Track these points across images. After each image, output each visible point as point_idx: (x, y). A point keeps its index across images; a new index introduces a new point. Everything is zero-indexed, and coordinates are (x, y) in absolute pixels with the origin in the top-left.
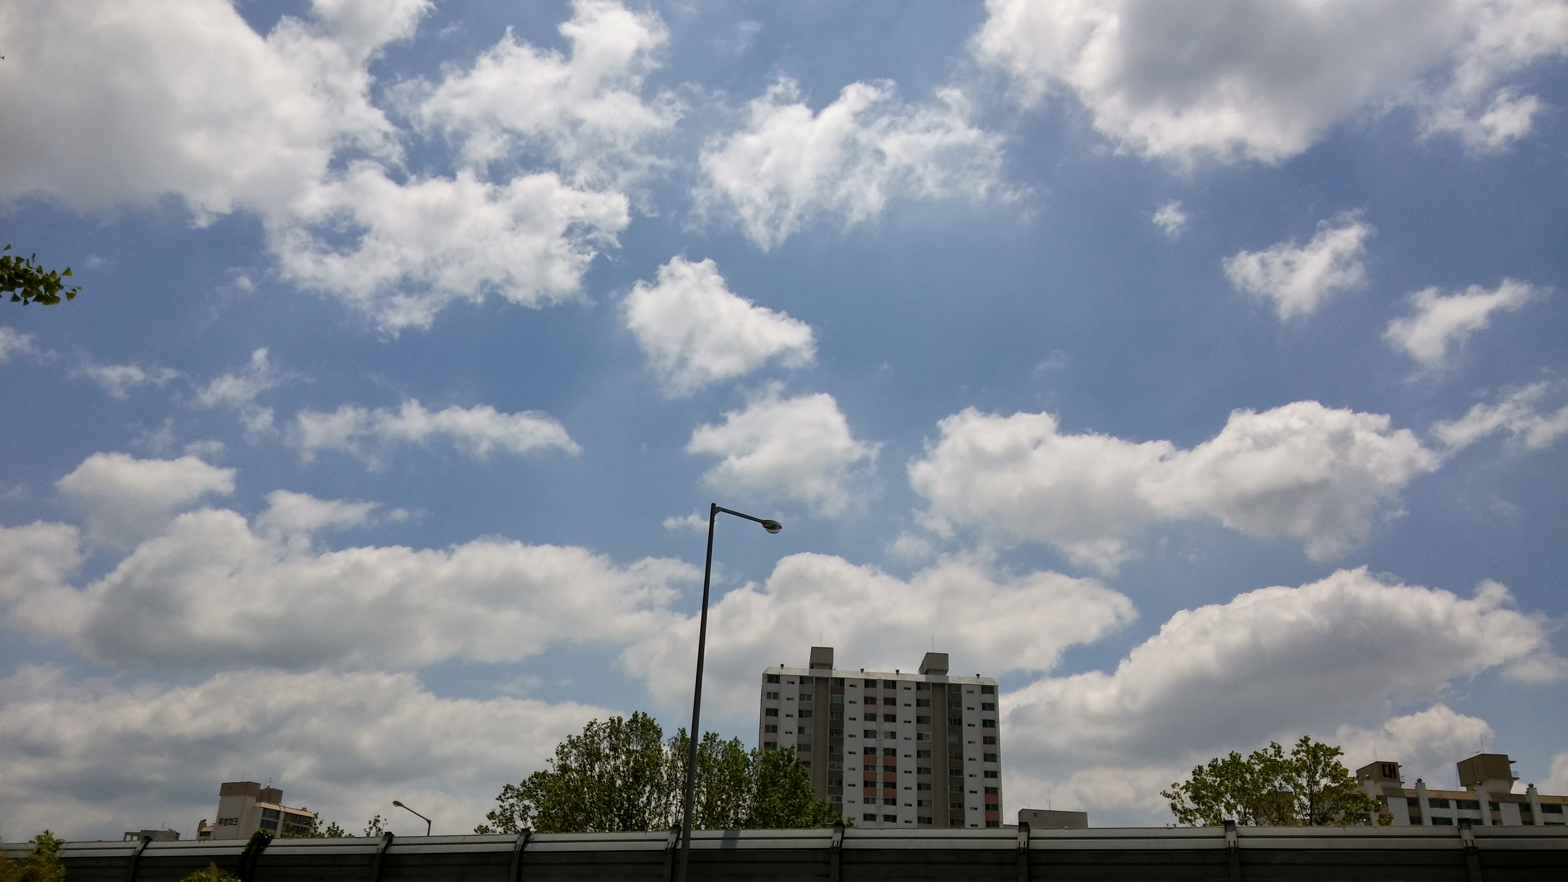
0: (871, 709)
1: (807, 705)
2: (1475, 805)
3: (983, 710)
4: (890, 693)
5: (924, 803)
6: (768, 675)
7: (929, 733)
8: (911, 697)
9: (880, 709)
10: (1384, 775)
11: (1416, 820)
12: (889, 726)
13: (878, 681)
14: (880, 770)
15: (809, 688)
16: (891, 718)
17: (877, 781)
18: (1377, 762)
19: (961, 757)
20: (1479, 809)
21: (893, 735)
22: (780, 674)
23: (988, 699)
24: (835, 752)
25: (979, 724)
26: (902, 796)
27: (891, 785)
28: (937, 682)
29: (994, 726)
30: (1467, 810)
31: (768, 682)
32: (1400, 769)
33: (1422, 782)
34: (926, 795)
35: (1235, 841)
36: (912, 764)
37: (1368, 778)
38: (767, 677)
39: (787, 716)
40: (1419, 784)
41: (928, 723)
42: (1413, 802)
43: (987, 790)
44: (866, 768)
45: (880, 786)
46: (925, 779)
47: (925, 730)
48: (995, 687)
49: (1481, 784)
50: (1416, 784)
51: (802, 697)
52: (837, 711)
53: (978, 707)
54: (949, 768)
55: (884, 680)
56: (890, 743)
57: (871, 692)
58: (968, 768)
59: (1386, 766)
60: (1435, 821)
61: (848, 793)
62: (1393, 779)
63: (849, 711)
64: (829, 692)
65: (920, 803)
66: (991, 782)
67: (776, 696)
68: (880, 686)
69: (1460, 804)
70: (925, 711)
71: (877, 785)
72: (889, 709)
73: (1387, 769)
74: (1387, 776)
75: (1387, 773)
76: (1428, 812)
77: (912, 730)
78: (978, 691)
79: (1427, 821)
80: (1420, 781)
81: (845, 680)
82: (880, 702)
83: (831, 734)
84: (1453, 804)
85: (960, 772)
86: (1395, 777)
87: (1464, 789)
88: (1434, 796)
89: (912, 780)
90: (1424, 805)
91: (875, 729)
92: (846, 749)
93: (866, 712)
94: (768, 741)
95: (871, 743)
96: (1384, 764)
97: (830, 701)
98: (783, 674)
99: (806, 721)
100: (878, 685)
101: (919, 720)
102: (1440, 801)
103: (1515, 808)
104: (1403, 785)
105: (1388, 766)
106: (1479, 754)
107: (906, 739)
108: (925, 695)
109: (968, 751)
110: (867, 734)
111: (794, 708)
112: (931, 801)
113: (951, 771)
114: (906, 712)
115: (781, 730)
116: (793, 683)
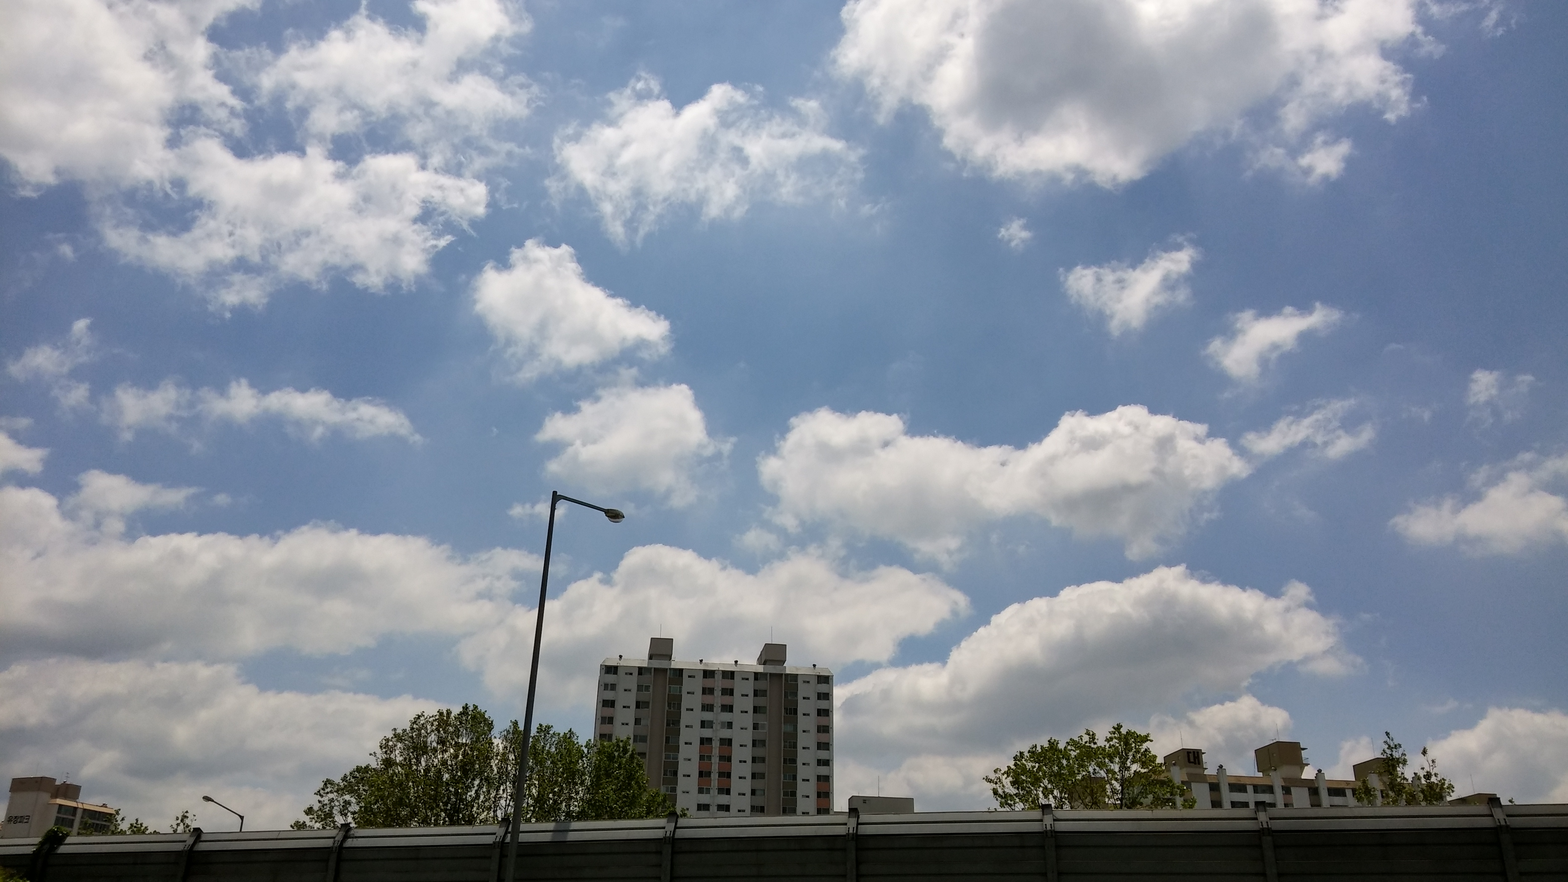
0: (708, 699)
1: (645, 696)
2: (1270, 789)
3: (818, 699)
4: (727, 684)
5: (757, 793)
6: (606, 666)
7: (766, 723)
8: (749, 687)
9: (718, 699)
10: (1189, 762)
11: (1216, 804)
12: (726, 717)
13: (716, 672)
14: (715, 760)
15: (648, 679)
16: (729, 708)
17: (712, 771)
18: (1183, 749)
19: (795, 746)
20: (1273, 794)
21: (730, 725)
22: (618, 665)
23: (823, 688)
24: (671, 743)
25: (814, 713)
26: (736, 785)
27: (726, 775)
28: (774, 672)
29: (828, 715)
30: (1262, 794)
31: (605, 673)
32: (1203, 755)
33: (1223, 768)
34: (760, 784)
35: (1051, 825)
36: (747, 753)
37: (1174, 764)
38: (604, 669)
39: (624, 707)
40: (1220, 770)
41: (765, 713)
42: (1214, 787)
43: (819, 778)
44: (702, 758)
45: (715, 776)
46: (760, 768)
47: (762, 719)
48: (830, 678)
49: (1275, 770)
50: (1218, 769)
51: (640, 688)
52: (675, 702)
53: (814, 697)
54: (784, 756)
55: (722, 671)
56: (726, 733)
57: (709, 683)
58: (802, 756)
59: (1190, 752)
60: (1234, 804)
61: (683, 784)
62: (1197, 765)
63: (686, 701)
64: (668, 684)
65: (753, 792)
66: (823, 770)
67: (613, 687)
68: (718, 677)
69: (1257, 789)
70: (761, 701)
71: (712, 775)
72: (727, 700)
73: (1191, 755)
74: (1192, 762)
75: (1192, 760)
76: (1228, 797)
77: (748, 720)
78: (814, 681)
79: (1227, 804)
80: (1221, 767)
81: (684, 671)
82: (718, 692)
83: (668, 725)
84: (1250, 789)
85: (794, 761)
86: (1199, 764)
87: (1260, 775)
88: (1233, 781)
89: (747, 770)
90: (1225, 789)
91: (712, 720)
92: (682, 739)
93: (703, 703)
94: (603, 732)
95: (707, 733)
96: (1189, 751)
97: (667, 691)
98: (621, 665)
99: (643, 712)
100: (716, 676)
101: (756, 710)
102: (1238, 786)
103: (1305, 792)
104: (1206, 771)
105: (1192, 753)
106: (1275, 741)
107: (742, 729)
108: (762, 685)
109: (802, 740)
110: (703, 724)
111: (631, 699)
112: (764, 790)
113: (785, 760)
114: (743, 702)
115: (617, 722)
116: (631, 674)
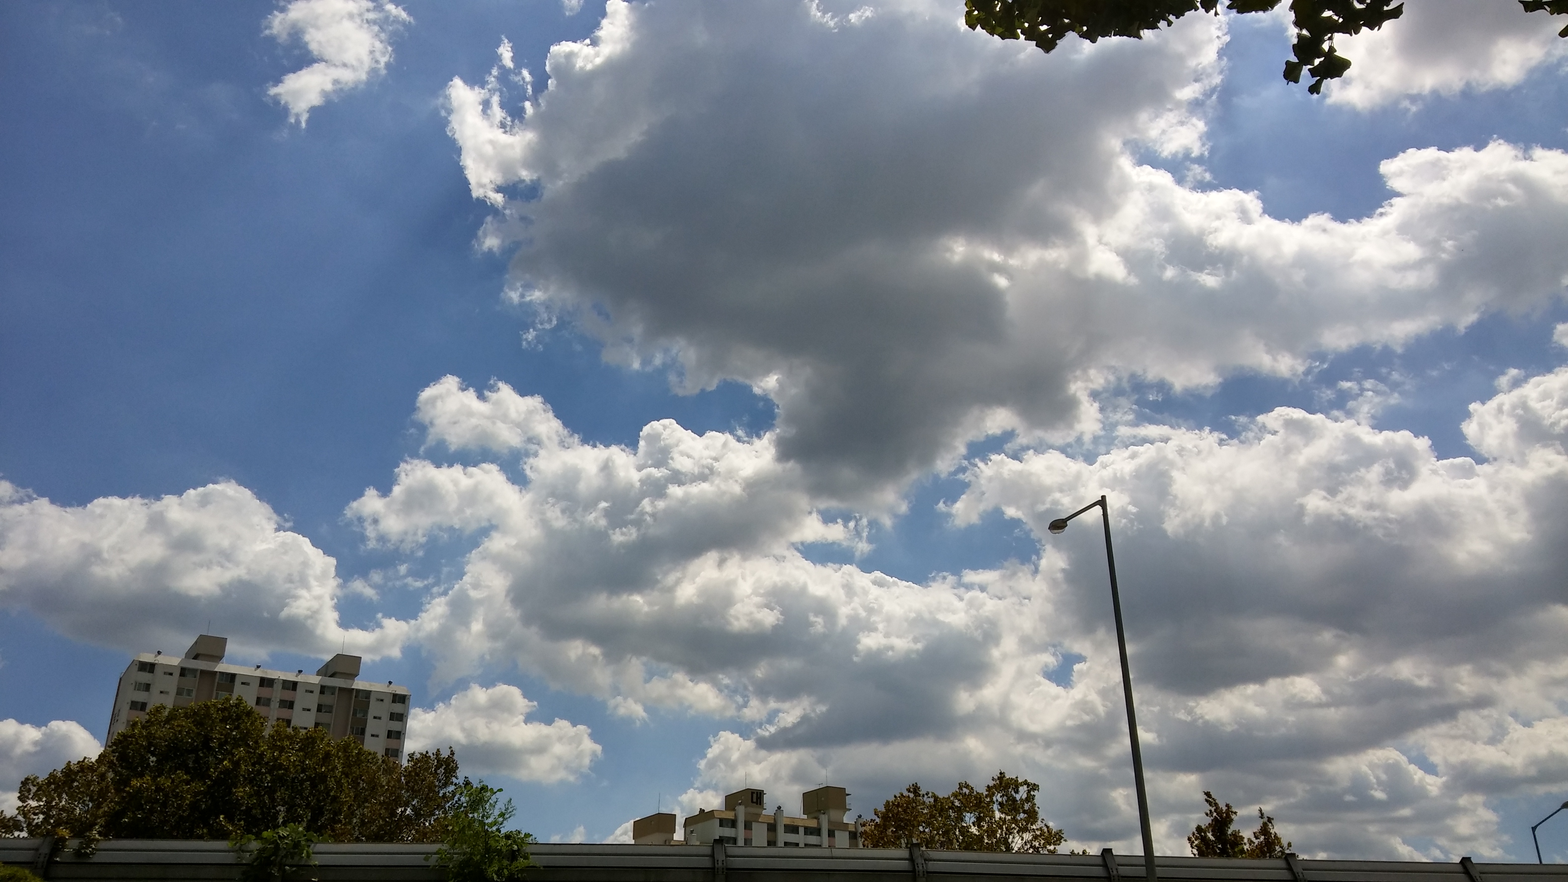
0: (263, 711)
2: (817, 832)
3: (390, 720)
6: (138, 662)
8: (313, 701)
9: (274, 712)
11: (772, 843)
13: (276, 681)
15: (190, 682)
16: (285, 723)
18: (744, 789)
20: (820, 836)
22: (156, 662)
23: (398, 708)
28: (345, 687)
29: (399, 737)
30: (810, 836)
31: (138, 671)
32: (765, 796)
33: (781, 809)
37: (740, 804)
40: (779, 811)
42: (772, 828)
48: (408, 697)
49: (824, 814)
50: (776, 810)
51: (179, 692)
53: (386, 717)
55: (282, 680)
57: (265, 692)
62: (759, 805)
64: (215, 689)
67: (147, 687)
68: (278, 687)
69: (806, 830)
70: (325, 717)
72: (284, 713)
74: (754, 803)
75: (755, 800)
76: (783, 837)
78: (388, 700)
79: (781, 843)
81: (236, 676)
82: (275, 705)
84: (801, 830)
87: (805, 817)
88: (788, 822)
90: (780, 830)
96: (751, 791)
98: (159, 662)
100: (275, 685)
102: (792, 829)
103: (845, 835)
104: (766, 811)
105: (754, 793)
106: (821, 787)
108: (328, 699)
114: (304, 718)
116: (170, 674)
